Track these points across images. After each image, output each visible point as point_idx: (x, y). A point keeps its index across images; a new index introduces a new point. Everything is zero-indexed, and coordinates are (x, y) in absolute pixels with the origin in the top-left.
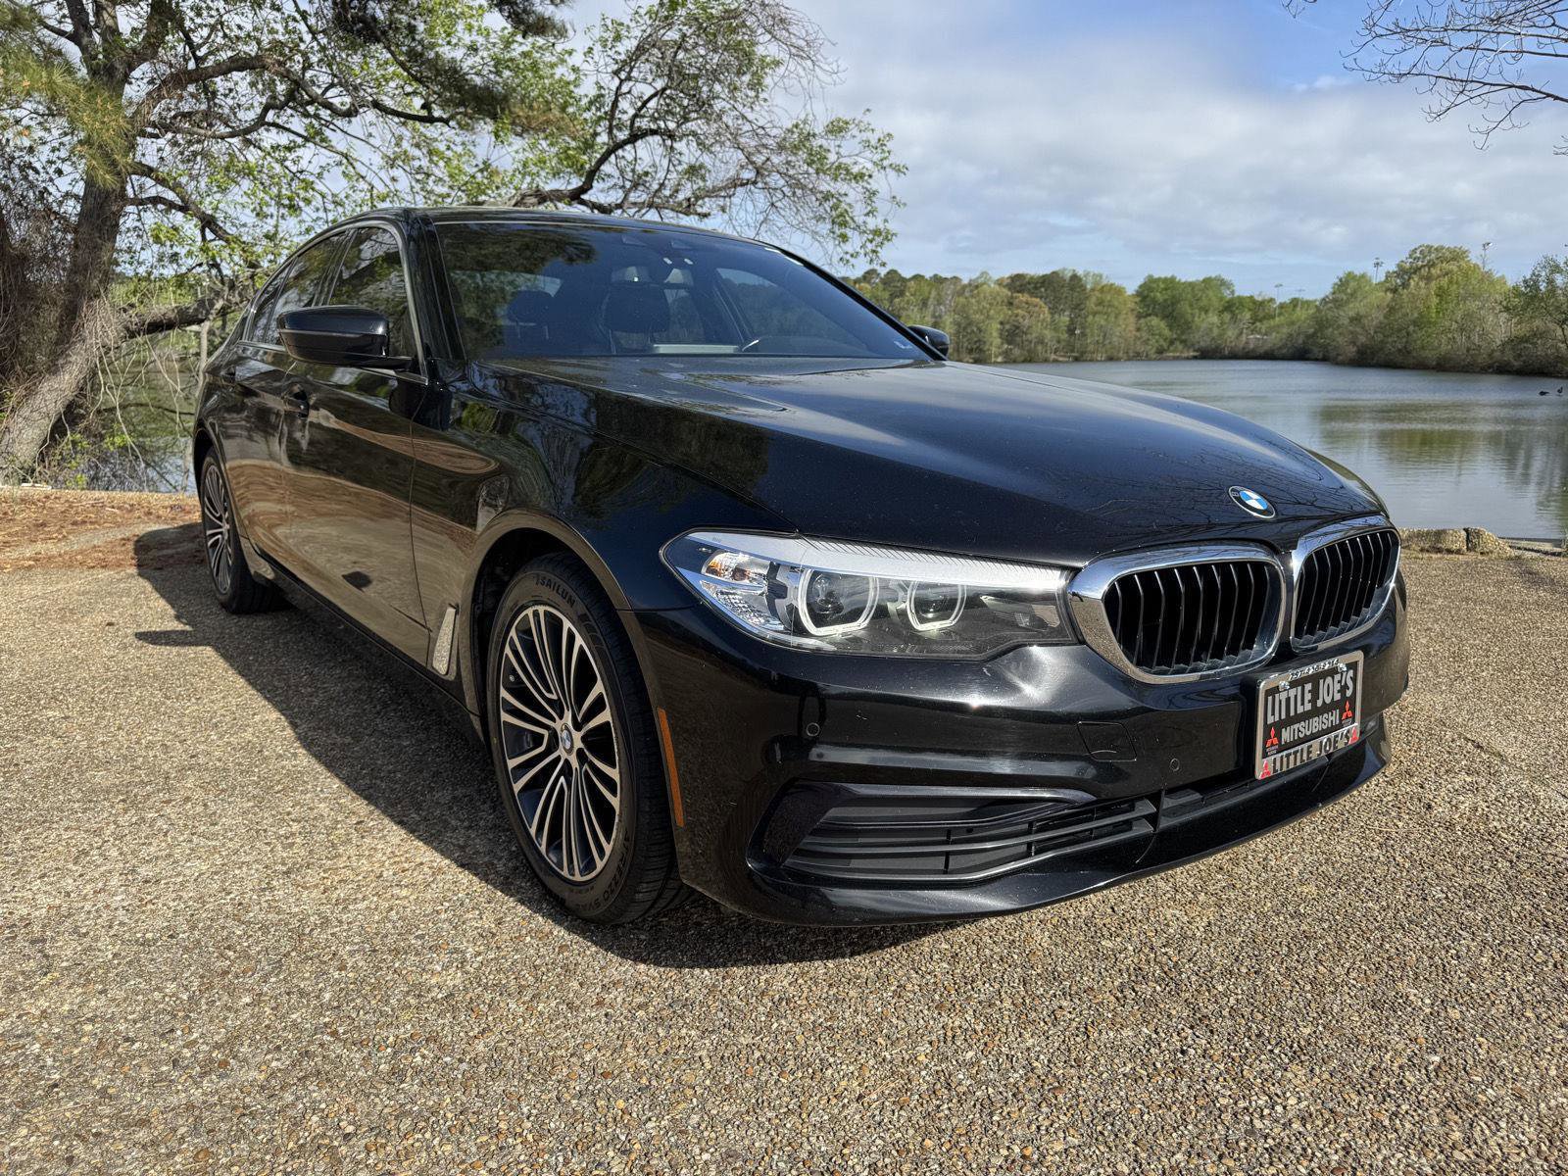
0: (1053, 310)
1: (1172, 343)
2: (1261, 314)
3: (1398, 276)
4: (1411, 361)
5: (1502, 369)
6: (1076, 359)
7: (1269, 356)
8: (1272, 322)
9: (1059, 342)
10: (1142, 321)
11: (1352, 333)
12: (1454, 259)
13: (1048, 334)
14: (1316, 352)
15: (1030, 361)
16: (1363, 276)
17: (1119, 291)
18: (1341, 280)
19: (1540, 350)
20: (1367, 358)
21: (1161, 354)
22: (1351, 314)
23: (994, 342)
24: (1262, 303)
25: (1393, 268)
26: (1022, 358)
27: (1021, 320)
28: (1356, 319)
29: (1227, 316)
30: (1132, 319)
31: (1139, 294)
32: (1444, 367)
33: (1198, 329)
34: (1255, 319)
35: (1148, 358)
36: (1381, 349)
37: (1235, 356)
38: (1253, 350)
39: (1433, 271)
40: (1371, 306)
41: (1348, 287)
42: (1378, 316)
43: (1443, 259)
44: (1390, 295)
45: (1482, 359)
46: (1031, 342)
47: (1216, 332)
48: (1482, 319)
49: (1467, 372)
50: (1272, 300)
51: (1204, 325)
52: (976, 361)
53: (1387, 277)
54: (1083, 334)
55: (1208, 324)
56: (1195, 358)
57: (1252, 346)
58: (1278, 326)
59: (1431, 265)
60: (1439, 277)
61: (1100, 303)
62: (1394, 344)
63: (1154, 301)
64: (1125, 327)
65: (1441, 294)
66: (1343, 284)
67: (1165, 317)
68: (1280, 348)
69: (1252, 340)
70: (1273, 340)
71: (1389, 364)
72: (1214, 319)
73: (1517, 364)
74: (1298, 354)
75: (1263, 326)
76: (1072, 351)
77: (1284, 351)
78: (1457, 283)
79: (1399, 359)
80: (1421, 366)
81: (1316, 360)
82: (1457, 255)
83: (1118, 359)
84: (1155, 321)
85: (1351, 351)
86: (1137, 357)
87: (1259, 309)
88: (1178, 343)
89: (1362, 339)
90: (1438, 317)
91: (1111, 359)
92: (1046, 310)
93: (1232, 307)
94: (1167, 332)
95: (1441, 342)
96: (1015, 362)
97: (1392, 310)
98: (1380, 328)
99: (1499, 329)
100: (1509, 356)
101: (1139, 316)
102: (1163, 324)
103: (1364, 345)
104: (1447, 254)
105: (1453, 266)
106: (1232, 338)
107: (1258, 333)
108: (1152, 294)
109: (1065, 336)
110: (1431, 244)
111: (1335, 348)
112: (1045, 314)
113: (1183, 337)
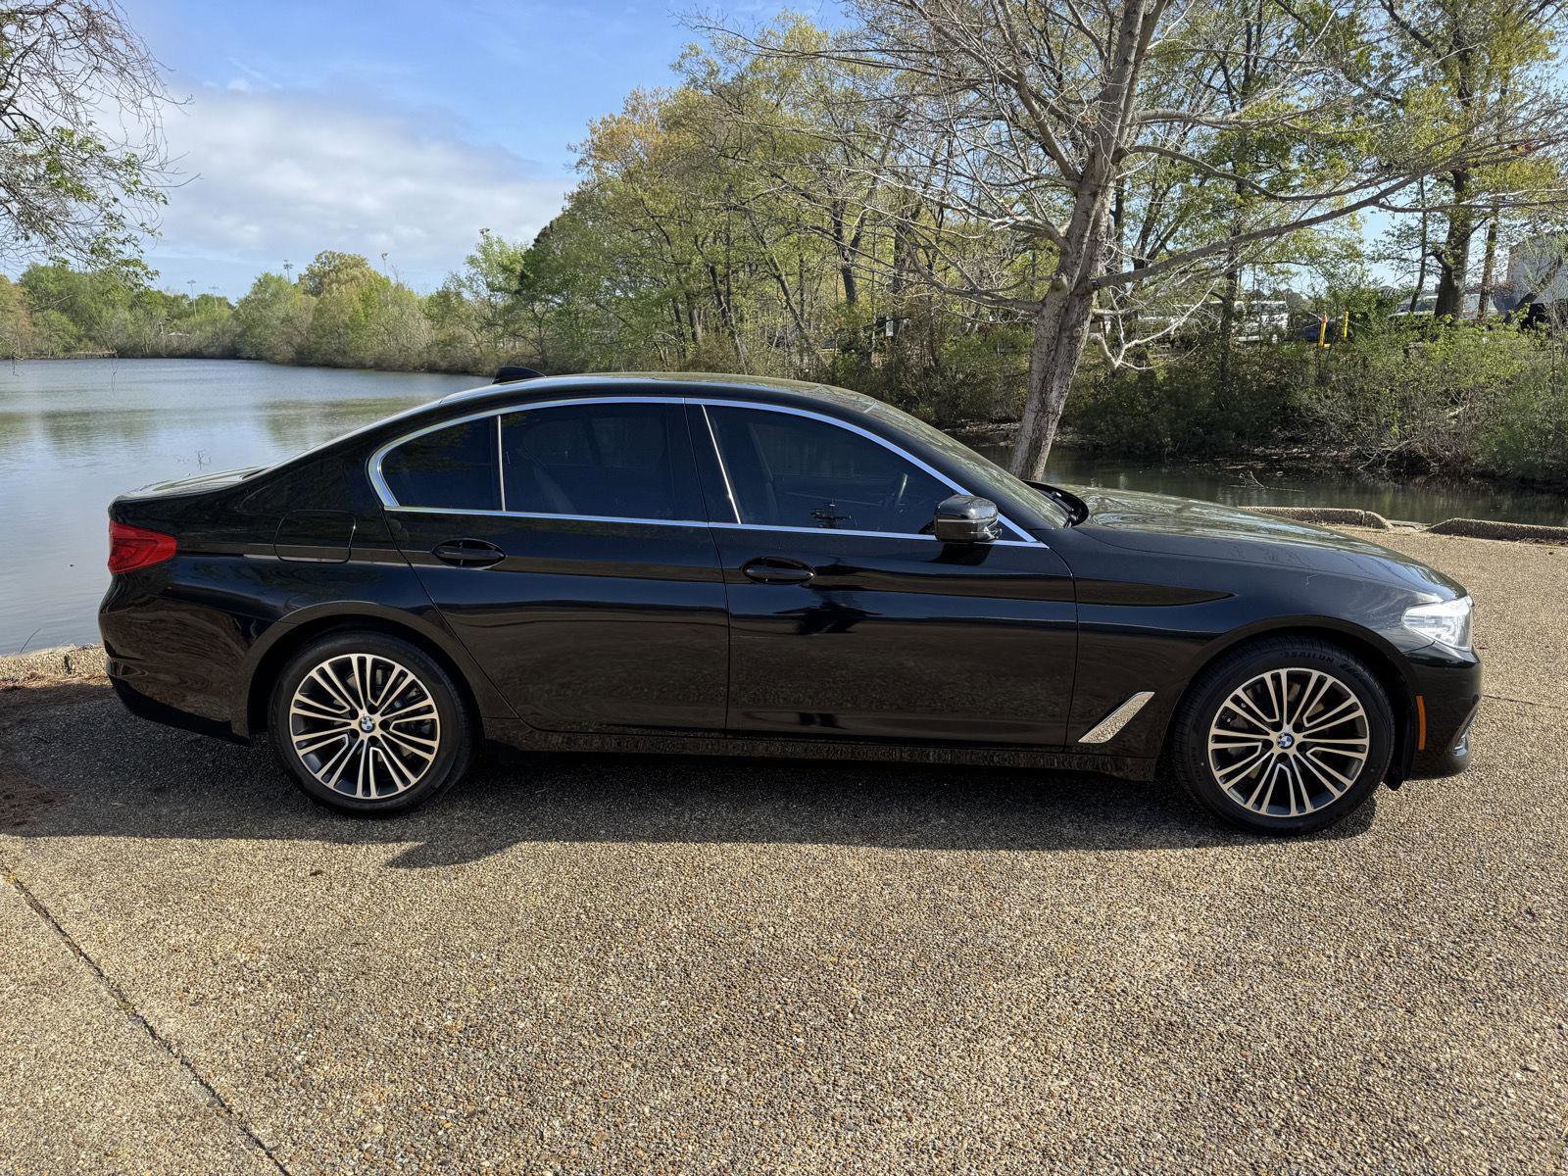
1: (80, 340)
3: (310, 279)
4: (351, 361)
5: (432, 369)
7: (197, 354)
8: (192, 319)
10: (38, 314)
11: (284, 333)
12: (356, 266)
14: (248, 351)
16: (280, 278)
18: (259, 281)
19: (459, 353)
20: (303, 360)
21: (68, 353)
22: (282, 315)
24: (176, 299)
25: (305, 272)
28: (287, 320)
29: (140, 312)
30: (23, 312)
31: (23, 284)
32: (381, 366)
33: (109, 325)
34: (172, 317)
35: (54, 357)
36: (317, 350)
37: (156, 355)
38: (177, 348)
39: (341, 276)
40: (302, 306)
41: (267, 289)
42: (308, 318)
43: (346, 265)
44: (310, 297)
45: (415, 360)
47: (131, 329)
48: (406, 324)
49: (403, 371)
50: (184, 296)
51: (115, 322)
53: (300, 279)
55: (120, 319)
56: (112, 356)
57: (175, 344)
58: (201, 324)
59: (337, 270)
60: (347, 282)
62: (330, 345)
63: (48, 295)
64: (17, 321)
65: (366, 300)
66: (264, 283)
67: (63, 311)
68: (207, 346)
69: (173, 337)
70: (197, 339)
71: (329, 364)
72: (124, 314)
73: (443, 364)
74: (231, 353)
75: (182, 324)
77: (212, 350)
78: (377, 290)
79: (339, 359)
80: (360, 366)
81: (249, 358)
82: (358, 263)
83: (17, 358)
84: (54, 315)
85: (288, 352)
86: (40, 355)
87: (176, 309)
88: (85, 340)
89: (297, 340)
90: (366, 321)
91: (6, 358)
93: (142, 301)
94: (71, 327)
95: (372, 346)
97: (319, 312)
98: (313, 329)
99: (422, 334)
100: (435, 357)
101: (32, 310)
102: (64, 319)
103: (299, 345)
104: (349, 260)
105: (356, 272)
106: (149, 335)
107: (180, 331)
108: (41, 284)
110: (333, 250)
111: (270, 349)
113: (92, 334)
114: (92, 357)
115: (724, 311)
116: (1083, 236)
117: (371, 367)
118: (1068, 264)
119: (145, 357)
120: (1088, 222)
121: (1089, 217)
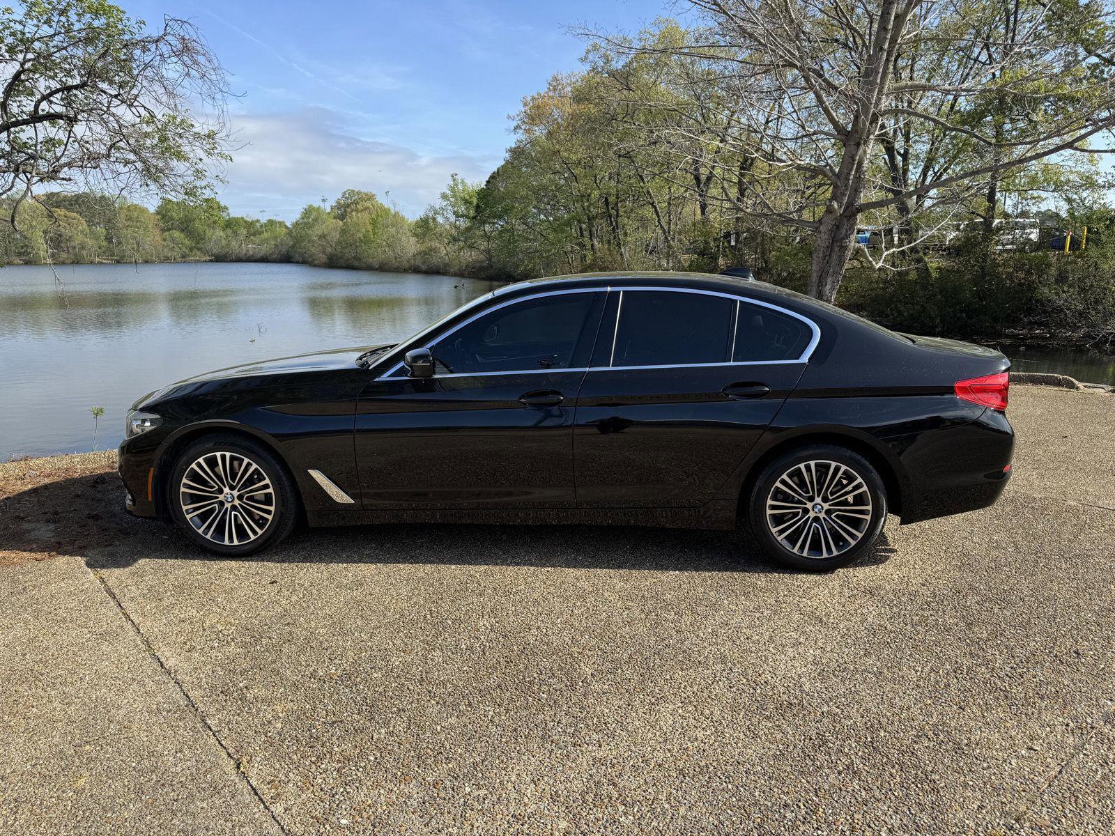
0: (90, 222)
1: (191, 250)
2: (252, 230)
3: (338, 209)
5: (416, 270)
6: (118, 262)
7: (264, 260)
8: (262, 236)
9: (100, 248)
10: (166, 233)
11: (320, 245)
12: (368, 199)
13: (89, 242)
14: (297, 258)
15: (78, 263)
16: (319, 208)
17: (144, 210)
18: (306, 210)
19: (435, 260)
20: (333, 263)
21: (184, 259)
22: (318, 233)
23: (42, 248)
24: (252, 223)
25: (334, 204)
26: (70, 261)
27: (62, 230)
28: (323, 237)
29: (229, 231)
30: (158, 232)
31: (158, 213)
32: (384, 268)
33: (210, 240)
34: (250, 235)
35: (176, 262)
36: (341, 257)
37: (239, 260)
38: (252, 256)
39: (358, 207)
40: (332, 226)
41: (311, 215)
42: (336, 236)
43: (362, 199)
44: (341, 223)
45: (405, 264)
46: (74, 247)
47: (224, 242)
50: (258, 221)
51: (214, 238)
52: (27, 263)
53: (332, 209)
54: (120, 243)
55: (217, 237)
56: (211, 261)
57: (251, 253)
58: (267, 240)
59: (356, 203)
60: (362, 211)
61: (129, 219)
62: (350, 254)
63: (171, 218)
64: (153, 239)
65: (374, 223)
66: (308, 212)
67: (183, 231)
68: (272, 254)
69: (250, 248)
70: (265, 249)
71: (349, 267)
72: (219, 233)
73: (424, 268)
74: (286, 259)
75: (256, 239)
76: (113, 255)
77: (275, 256)
78: (382, 217)
79: (356, 264)
80: (369, 268)
81: (298, 262)
82: (370, 198)
83: (152, 262)
84: (176, 234)
85: (323, 258)
86: (167, 260)
87: (251, 228)
88: (195, 250)
89: (329, 250)
90: (374, 237)
91: (146, 262)
92: (83, 221)
93: (231, 224)
94: (187, 242)
95: (378, 254)
96: (63, 263)
97: (343, 232)
98: (339, 242)
99: (411, 247)
100: (419, 262)
101: (163, 230)
102: (182, 236)
103: (330, 254)
104: (364, 196)
105: (368, 204)
106: (235, 247)
107: (254, 244)
108: (169, 214)
109: (105, 243)
110: (353, 189)
111: (311, 256)
112: (83, 225)
113: (199, 246)
114: (197, 262)
115: (613, 229)
116: (849, 174)
117: (377, 269)
118: (839, 195)
119: (232, 261)
120: (853, 165)
121: (854, 160)
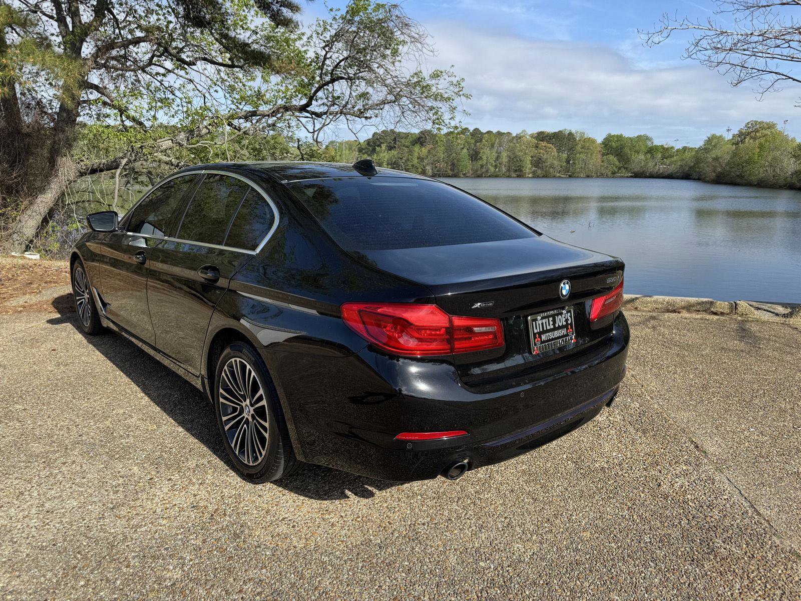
0: (559, 151)
1: (620, 169)
2: (667, 155)
3: (739, 136)
6: (570, 176)
7: (670, 177)
8: (672, 159)
9: (561, 167)
10: (605, 157)
11: (714, 166)
12: (769, 128)
13: (556, 163)
14: (695, 176)
15: (546, 177)
16: (721, 136)
17: (593, 141)
18: (709, 138)
20: (721, 180)
21: (614, 175)
22: (714, 156)
23: (528, 167)
24: (667, 149)
25: (736, 132)
26: (542, 175)
27: (542, 155)
28: (716, 159)
29: (649, 156)
30: (599, 156)
31: (603, 143)
32: (762, 185)
33: (634, 162)
34: (663, 158)
35: (607, 177)
36: (728, 175)
37: (652, 176)
38: (662, 174)
39: (757, 134)
40: (724, 153)
41: (712, 142)
42: (727, 158)
43: (763, 128)
44: (734, 146)
45: (781, 182)
46: (547, 167)
47: (643, 163)
48: (781, 161)
49: (773, 188)
50: (672, 148)
51: (636, 160)
52: (519, 176)
53: (733, 137)
54: (574, 163)
55: (639, 160)
56: (632, 177)
57: (661, 171)
58: (676, 161)
59: (757, 131)
60: (760, 137)
61: (583, 147)
62: (735, 172)
63: (611, 147)
64: (596, 160)
65: (761, 147)
66: (709, 141)
67: (616, 155)
68: (676, 173)
69: (662, 168)
70: (672, 169)
71: (732, 183)
72: (642, 157)
74: (686, 176)
75: (668, 161)
76: (568, 172)
77: (678, 174)
79: (738, 180)
80: (749, 185)
81: (694, 179)
82: (771, 126)
83: (592, 177)
84: (611, 157)
85: (713, 176)
86: (601, 176)
87: (666, 152)
88: (623, 169)
89: (719, 169)
90: (758, 159)
91: (588, 176)
92: (555, 150)
93: (652, 151)
94: (617, 163)
95: (759, 172)
96: (538, 177)
97: (735, 154)
98: (728, 163)
99: (790, 167)
100: (795, 180)
101: (603, 155)
102: (615, 159)
103: (720, 173)
104: (765, 125)
105: (768, 132)
106: (651, 167)
107: (665, 165)
108: (610, 143)
109: (565, 164)
110: (757, 120)
111: (704, 174)
112: (555, 152)
113: (626, 166)
114: (622, 177)
117: (755, 186)
119: (646, 177)
